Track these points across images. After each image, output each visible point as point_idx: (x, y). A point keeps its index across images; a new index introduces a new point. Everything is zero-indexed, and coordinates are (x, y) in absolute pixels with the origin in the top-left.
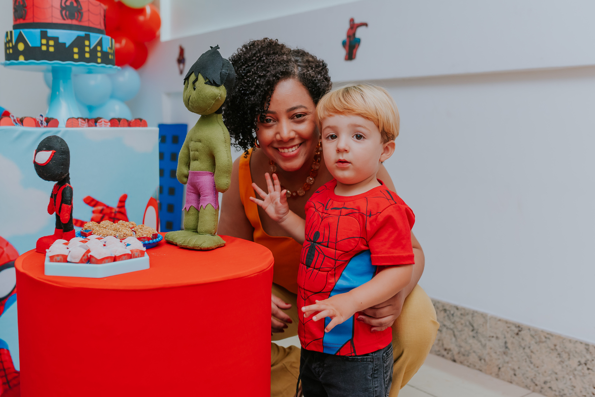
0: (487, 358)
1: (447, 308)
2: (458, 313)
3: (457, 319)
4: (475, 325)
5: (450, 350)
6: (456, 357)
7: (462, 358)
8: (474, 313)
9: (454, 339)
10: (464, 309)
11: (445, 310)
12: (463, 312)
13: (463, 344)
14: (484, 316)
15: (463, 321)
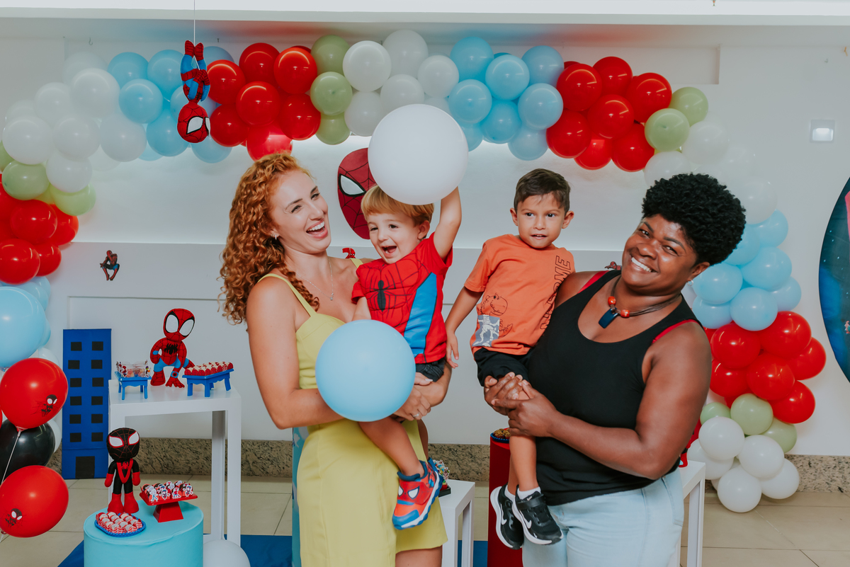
0: (482, 472)
1: (452, 447)
2: (461, 449)
3: (460, 453)
4: (473, 454)
5: (455, 474)
6: (459, 477)
7: (464, 476)
8: (472, 446)
9: (458, 466)
10: (464, 445)
11: (450, 449)
12: (464, 447)
13: (464, 467)
14: (478, 446)
15: (464, 454)
